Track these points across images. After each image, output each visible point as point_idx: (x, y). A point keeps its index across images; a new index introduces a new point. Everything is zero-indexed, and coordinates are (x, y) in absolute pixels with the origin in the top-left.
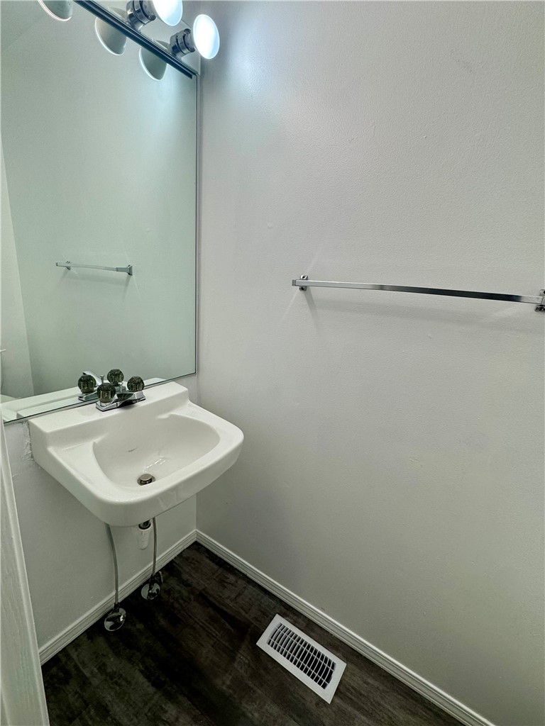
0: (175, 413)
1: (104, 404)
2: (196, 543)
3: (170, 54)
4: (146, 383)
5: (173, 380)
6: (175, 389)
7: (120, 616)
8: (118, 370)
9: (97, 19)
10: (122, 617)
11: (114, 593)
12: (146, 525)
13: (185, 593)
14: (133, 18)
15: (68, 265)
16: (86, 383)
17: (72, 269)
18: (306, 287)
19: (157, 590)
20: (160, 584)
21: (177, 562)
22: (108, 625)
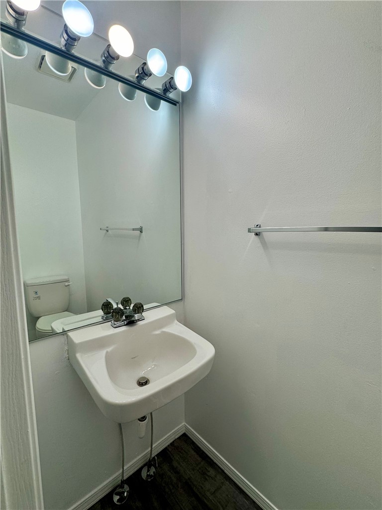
0: (165, 330)
1: (116, 323)
2: (184, 435)
3: (162, 94)
4: (145, 307)
5: (166, 304)
6: (167, 311)
7: (124, 492)
8: (128, 298)
9: (120, 84)
10: (126, 493)
11: (121, 471)
12: (143, 419)
13: (174, 480)
14: (139, 78)
15: (107, 229)
16: (106, 307)
17: (109, 231)
18: (259, 233)
19: (154, 472)
20: (156, 468)
21: (170, 450)
22: (116, 498)
